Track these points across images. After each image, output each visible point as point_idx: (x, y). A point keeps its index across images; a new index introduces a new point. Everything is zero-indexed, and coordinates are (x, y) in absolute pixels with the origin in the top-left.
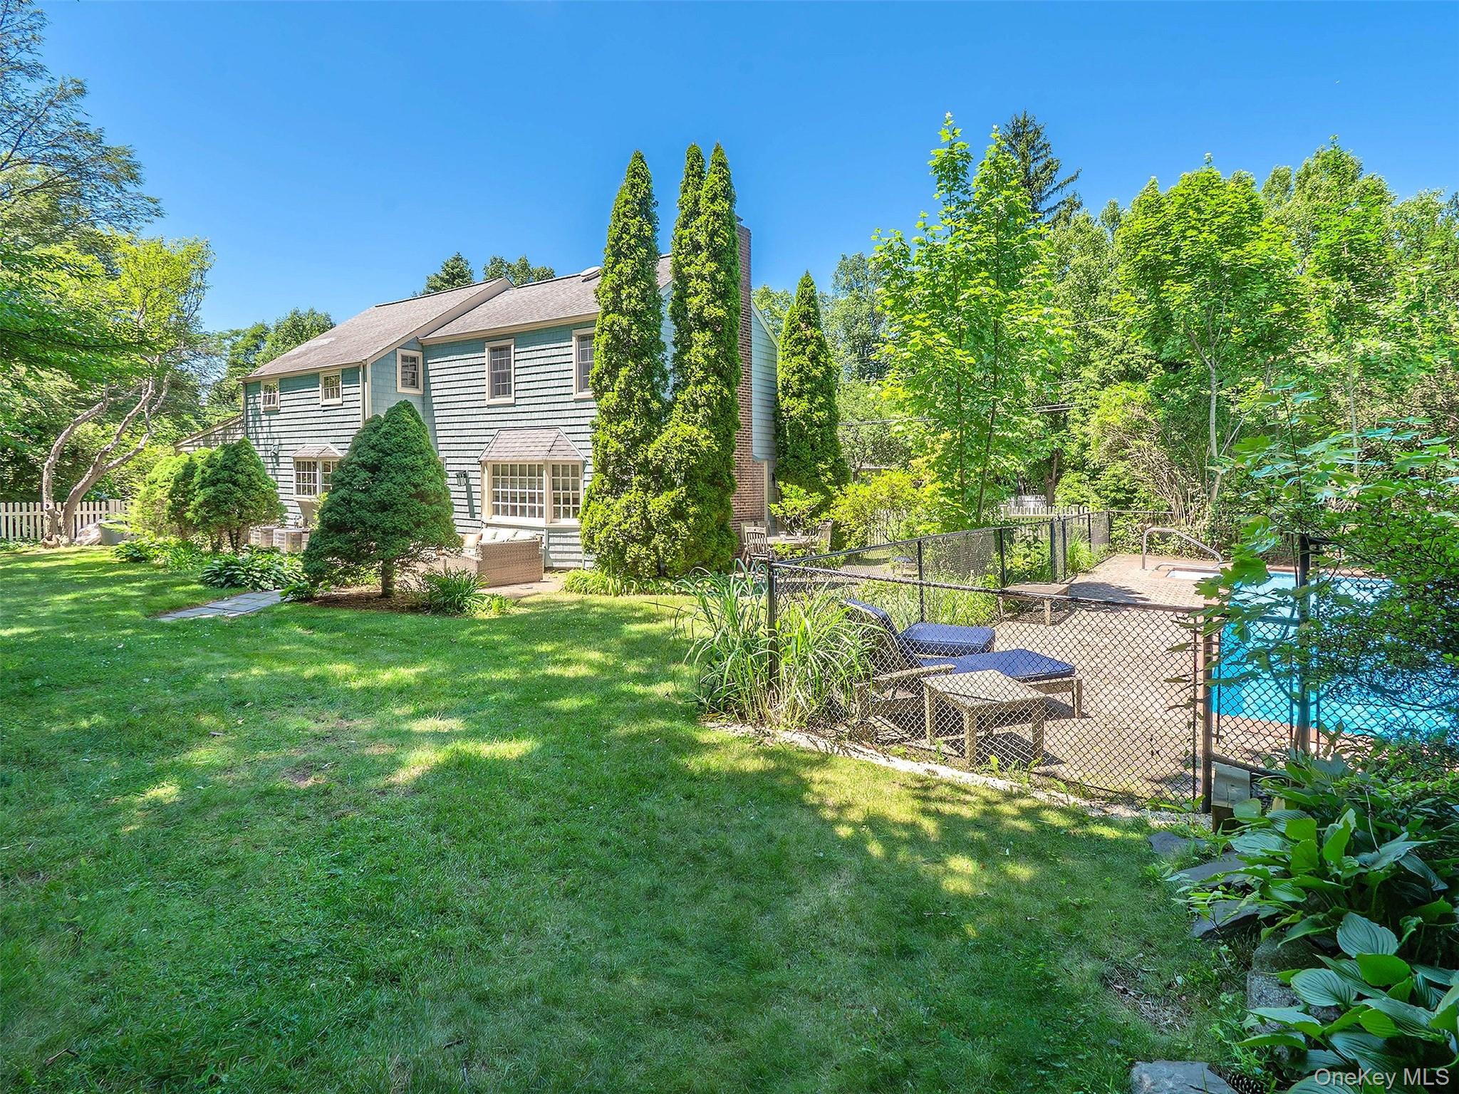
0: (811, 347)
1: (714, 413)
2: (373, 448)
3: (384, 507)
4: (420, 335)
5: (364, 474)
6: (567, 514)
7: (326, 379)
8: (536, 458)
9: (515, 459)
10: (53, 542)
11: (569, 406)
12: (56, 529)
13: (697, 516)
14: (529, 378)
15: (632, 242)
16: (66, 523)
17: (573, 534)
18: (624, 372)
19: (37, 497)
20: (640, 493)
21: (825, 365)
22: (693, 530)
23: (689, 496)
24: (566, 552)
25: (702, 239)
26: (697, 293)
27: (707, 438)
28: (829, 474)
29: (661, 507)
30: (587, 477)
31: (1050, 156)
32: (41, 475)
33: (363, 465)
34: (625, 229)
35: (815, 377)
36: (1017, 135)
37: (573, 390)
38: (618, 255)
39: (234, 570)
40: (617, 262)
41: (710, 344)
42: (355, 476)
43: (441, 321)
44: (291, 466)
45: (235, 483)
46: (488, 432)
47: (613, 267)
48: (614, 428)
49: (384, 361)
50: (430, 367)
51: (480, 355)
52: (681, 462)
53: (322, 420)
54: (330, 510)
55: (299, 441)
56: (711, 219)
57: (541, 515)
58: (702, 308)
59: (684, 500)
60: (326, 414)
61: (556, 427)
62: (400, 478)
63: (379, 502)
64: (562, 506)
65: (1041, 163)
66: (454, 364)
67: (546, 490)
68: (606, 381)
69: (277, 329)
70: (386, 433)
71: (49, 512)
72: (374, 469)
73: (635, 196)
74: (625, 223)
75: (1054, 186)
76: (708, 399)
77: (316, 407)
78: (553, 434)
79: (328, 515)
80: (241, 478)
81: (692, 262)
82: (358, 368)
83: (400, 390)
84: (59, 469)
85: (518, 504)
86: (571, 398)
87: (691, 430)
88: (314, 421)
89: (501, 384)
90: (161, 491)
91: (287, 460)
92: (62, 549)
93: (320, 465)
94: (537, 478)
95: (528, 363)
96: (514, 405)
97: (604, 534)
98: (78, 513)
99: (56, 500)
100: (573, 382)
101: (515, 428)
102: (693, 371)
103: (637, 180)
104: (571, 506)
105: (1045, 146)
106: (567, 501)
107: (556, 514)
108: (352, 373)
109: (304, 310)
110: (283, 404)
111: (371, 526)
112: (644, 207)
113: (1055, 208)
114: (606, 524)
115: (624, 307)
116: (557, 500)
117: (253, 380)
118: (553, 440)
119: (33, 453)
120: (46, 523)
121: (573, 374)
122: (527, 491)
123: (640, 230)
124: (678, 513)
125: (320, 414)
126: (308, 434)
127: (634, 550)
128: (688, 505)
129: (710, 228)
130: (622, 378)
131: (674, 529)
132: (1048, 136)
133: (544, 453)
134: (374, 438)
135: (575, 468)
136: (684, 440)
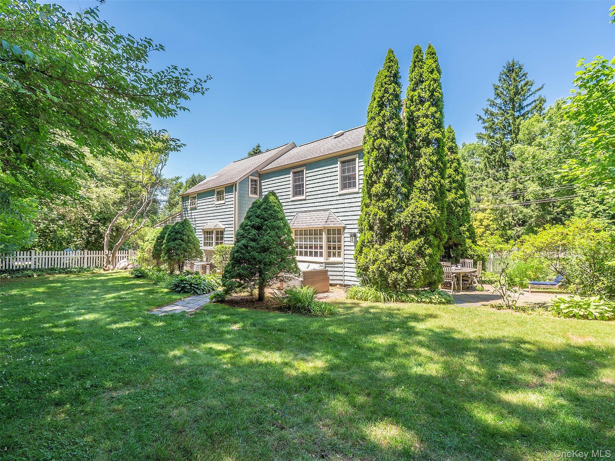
0: (455, 164)
1: (437, 194)
2: (258, 217)
3: (265, 250)
4: (258, 169)
5: (254, 232)
6: (334, 255)
7: (218, 192)
8: (319, 226)
9: (307, 227)
10: (107, 268)
11: (335, 198)
12: (108, 262)
13: (430, 256)
14: (313, 186)
15: (390, 97)
16: (112, 260)
17: (338, 265)
18: (385, 172)
19: (102, 249)
20: (397, 242)
21: (462, 173)
22: (428, 264)
23: (425, 243)
24: (334, 276)
25: (426, 95)
26: (423, 126)
27: (433, 209)
28: (467, 233)
29: (411, 250)
30: (346, 235)
31: (526, 80)
32: (104, 238)
33: (253, 227)
34: (386, 91)
35: (458, 180)
36: (509, 71)
37: (338, 190)
38: (381, 106)
39: (185, 284)
40: (381, 110)
41: (433, 154)
42: (250, 233)
43: (267, 163)
44: (202, 233)
45: (182, 240)
46: (291, 214)
47: (380, 112)
48: (380, 204)
49: (243, 181)
50: (263, 184)
51: (288, 176)
52: (421, 222)
53: (215, 211)
54: (237, 252)
55: (205, 221)
56: (432, 83)
57: (321, 255)
58: (428, 133)
59: (423, 245)
60: (217, 208)
61: (328, 210)
62: (273, 233)
63: (262, 247)
64: (332, 251)
65: (523, 83)
66: (274, 182)
67: (324, 243)
68: (374, 178)
69: (187, 182)
70: (265, 208)
71: (106, 255)
72: (259, 228)
73: (391, 72)
74: (386, 88)
75: (530, 93)
76: (433, 186)
77: (213, 206)
78: (327, 213)
79: (236, 255)
80: (185, 238)
81: (419, 109)
82: (233, 185)
83: (250, 195)
84: (111, 236)
85: (308, 250)
86: (337, 194)
87: (425, 204)
88: (212, 212)
89: (298, 189)
90: (150, 245)
91: (199, 231)
92: (110, 271)
93: (215, 232)
94: (319, 236)
95: (313, 178)
96: (305, 200)
97: (376, 266)
98: (117, 255)
99: (109, 250)
100: (338, 185)
101: (305, 212)
102: (423, 170)
103: (392, 64)
104: (337, 251)
105: (525, 75)
106: (334, 248)
107: (329, 256)
108: (230, 188)
109: (196, 175)
110: (198, 205)
111: (258, 261)
112: (395, 78)
113: (530, 104)
114: (376, 260)
115: (386, 134)
116: (329, 248)
117: (186, 195)
118: (327, 216)
119: (102, 229)
120: (105, 260)
121: (338, 181)
122: (313, 243)
123: (394, 91)
124: (420, 253)
125: (215, 208)
126: (209, 218)
127: (394, 275)
128: (425, 249)
129: (432, 87)
130: (386, 175)
131: (417, 263)
132: (525, 70)
133: (324, 223)
134: (259, 211)
135: (339, 230)
136: (422, 210)
